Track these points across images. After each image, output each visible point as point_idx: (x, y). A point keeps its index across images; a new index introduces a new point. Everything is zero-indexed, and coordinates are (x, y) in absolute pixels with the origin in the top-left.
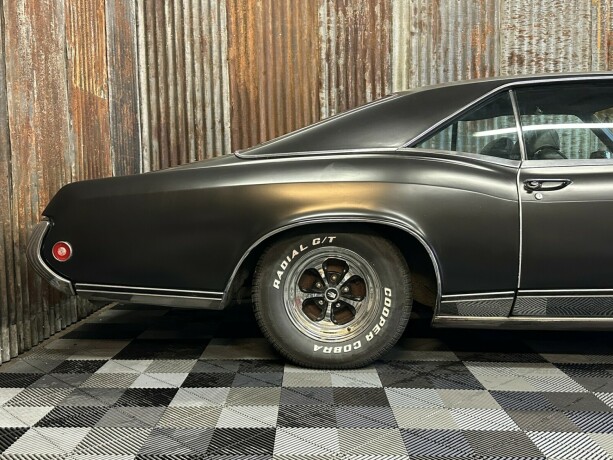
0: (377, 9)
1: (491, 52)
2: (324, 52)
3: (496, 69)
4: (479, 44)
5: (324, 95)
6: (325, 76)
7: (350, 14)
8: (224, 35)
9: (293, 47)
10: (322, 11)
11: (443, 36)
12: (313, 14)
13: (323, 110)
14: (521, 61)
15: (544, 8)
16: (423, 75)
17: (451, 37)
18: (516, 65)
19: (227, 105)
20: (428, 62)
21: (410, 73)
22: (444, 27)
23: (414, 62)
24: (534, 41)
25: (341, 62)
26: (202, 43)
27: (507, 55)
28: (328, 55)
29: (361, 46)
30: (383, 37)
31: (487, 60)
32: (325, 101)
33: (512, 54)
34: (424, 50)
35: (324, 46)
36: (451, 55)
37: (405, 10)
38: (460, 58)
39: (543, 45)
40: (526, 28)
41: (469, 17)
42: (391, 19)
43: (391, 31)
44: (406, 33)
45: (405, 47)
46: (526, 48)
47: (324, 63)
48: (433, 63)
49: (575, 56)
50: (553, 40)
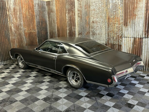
0: (73, 14)
1: (89, 21)
2: (67, 21)
3: (90, 24)
4: (87, 20)
5: (67, 28)
6: (67, 25)
7: (70, 15)
8: (56, 19)
9: (64, 20)
10: (67, 15)
11: (82, 18)
12: (66, 15)
13: (67, 30)
14: (94, 22)
15: (97, 12)
16: (80, 25)
17: (83, 19)
18: (93, 23)
19: (57, 29)
20: (80, 23)
21: (78, 25)
22: (82, 17)
23: (78, 23)
24: (96, 19)
25: (69, 23)
26: (54, 20)
27: (91, 21)
28: (68, 22)
29: (72, 20)
30: (74, 19)
31: (89, 22)
32: (67, 29)
33: (93, 21)
34: (80, 21)
35: (67, 20)
36: (83, 22)
37: (77, 14)
38: (85, 22)
39: (97, 19)
40: (95, 16)
41: (86, 14)
42: (75, 15)
43: (75, 17)
44: (77, 18)
45: (77, 20)
46: (94, 20)
47: (67, 23)
48: (81, 23)
49: (103, 21)
50: (99, 18)
